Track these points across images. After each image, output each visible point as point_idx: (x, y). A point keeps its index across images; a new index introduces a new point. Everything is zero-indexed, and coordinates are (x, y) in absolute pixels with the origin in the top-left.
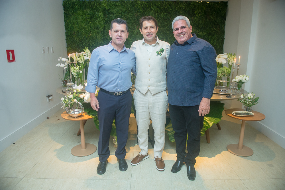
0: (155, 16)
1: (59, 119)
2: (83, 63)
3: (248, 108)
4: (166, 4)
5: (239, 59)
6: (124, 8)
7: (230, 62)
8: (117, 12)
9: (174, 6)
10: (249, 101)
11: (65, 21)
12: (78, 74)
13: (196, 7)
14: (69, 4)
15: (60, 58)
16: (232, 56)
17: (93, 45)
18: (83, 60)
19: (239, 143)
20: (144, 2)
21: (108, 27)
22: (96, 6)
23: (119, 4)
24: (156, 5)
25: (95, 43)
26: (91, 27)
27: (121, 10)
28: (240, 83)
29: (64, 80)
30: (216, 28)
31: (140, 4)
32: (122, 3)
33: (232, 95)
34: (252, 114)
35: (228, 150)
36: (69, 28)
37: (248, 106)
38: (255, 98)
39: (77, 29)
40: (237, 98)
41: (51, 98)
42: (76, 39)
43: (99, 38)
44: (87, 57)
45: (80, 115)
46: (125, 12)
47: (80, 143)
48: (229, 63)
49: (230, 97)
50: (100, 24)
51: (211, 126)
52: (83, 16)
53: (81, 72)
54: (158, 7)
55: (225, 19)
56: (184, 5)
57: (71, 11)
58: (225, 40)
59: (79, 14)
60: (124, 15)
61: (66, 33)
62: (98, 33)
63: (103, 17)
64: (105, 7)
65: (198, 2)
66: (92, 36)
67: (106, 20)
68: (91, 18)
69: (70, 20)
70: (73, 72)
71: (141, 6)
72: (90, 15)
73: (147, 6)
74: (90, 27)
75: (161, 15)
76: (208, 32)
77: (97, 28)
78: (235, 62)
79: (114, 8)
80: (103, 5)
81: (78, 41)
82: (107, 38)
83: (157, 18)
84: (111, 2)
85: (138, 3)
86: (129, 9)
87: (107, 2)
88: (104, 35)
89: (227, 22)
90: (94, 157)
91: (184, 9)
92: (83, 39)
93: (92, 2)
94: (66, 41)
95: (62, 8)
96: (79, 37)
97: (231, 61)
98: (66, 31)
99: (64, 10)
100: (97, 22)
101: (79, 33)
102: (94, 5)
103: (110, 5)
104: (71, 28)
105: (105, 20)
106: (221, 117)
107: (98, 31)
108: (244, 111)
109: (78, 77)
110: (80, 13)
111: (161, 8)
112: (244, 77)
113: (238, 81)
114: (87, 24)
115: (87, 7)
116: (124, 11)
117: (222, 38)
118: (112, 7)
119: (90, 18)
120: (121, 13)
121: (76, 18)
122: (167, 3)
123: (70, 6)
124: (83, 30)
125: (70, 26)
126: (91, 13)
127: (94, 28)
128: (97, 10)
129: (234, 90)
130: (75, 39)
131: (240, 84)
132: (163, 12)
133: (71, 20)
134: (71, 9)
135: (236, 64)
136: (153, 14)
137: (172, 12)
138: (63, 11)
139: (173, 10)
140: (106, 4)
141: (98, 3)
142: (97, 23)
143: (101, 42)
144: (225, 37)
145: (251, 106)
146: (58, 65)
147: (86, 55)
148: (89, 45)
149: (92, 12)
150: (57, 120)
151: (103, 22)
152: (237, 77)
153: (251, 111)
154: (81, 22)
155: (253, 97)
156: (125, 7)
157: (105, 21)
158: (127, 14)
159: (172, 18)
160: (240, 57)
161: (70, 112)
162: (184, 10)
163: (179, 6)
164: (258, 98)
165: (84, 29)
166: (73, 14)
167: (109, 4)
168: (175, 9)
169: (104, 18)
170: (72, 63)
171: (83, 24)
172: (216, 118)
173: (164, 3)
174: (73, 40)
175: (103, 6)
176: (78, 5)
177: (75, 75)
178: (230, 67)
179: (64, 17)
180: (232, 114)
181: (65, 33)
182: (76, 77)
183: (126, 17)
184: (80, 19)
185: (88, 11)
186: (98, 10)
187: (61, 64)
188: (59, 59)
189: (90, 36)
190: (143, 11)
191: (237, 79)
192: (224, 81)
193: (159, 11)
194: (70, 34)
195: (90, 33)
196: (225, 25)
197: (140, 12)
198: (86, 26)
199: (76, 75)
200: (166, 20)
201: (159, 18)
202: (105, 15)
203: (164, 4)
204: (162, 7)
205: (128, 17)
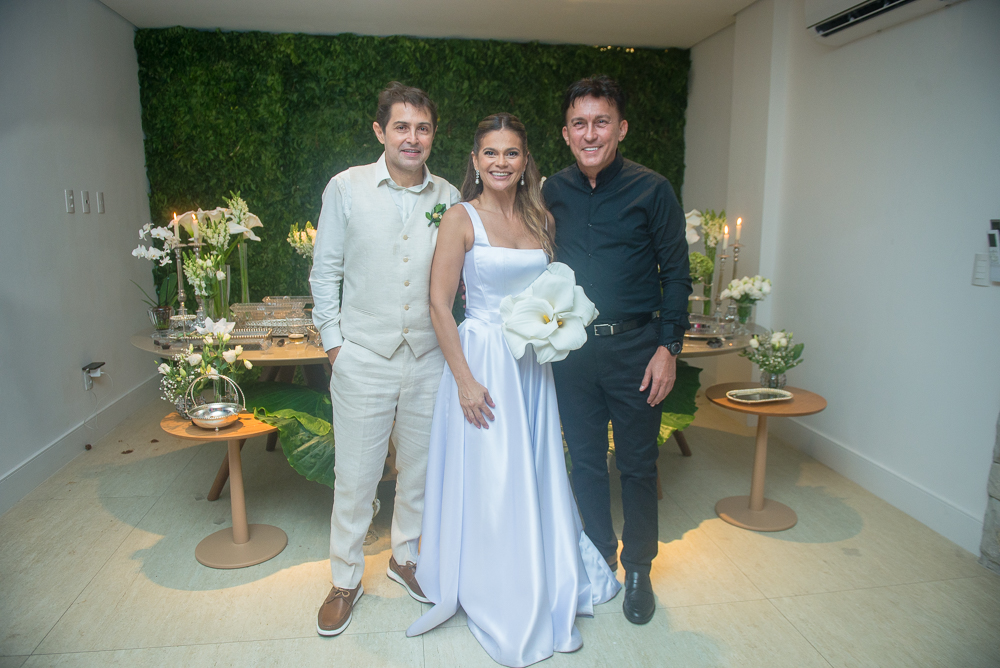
0: (462, 90)
1: (130, 449)
2: (223, 245)
3: (773, 377)
4: (495, 53)
5: (739, 227)
6: (354, 61)
7: (711, 238)
8: (330, 73)
9: (523, 59)
10: (776, 357)
11: (145, 100)
12: (211, 284)
13: (593, 65)
14: (159, 43)
15: (145, 227)
16: (716, 220)
17: (246, 187)
18: (223, 234)
19: (751, 494)
20: (422, 44)
21: (298, 124)
22: (257, 51)
23: (338, 48)
24: (464, 52)
25: (252, 180)
26: (240, 122)
27: (346, 68)
28: (745, 303)
29: (159, 307)
30: (656, 132)
31: (410, 48)
32: (349, 44)
33: (723, 339)
34: (788, 395)
35: (722, 515)
36: (158, 126)
37: (773, 372)
38: (791, 346)
39: (188, 130)
40: (738, 350)
41: (98, 373)
42: (185, 166)
43: (269, 163)
44: (238, 223)
45: (230, 421)
46: (357, 75)
47: (224, 526)
48: (706, 242)
49: (719, 346)
50: (271, 113)
51: (668, 440)
52: (209, 84)
53: (221, 275)
54: (469, 61)
55: (684, 104)
56: (554, 58)
57: (167, 67)
58: (687, 172)
59: (196, 79)
60: (354, 85)
61: (146, 142)
62: (263, 143)
63: (280, 89)
64: (288, 56)
65: (600, 48)
66: (243, 154)
67: (291, 102)
68: (238, 91)
69: (163, 99)
70: (194, 277)
71: (414, 55)
72: (234, 84)
73: (434, 57)
74: (233, 124)
75: (481, 87)
76: (632, 145)
77: (262, 127)
78: (726, 236)
79: (321, 60)
80: (282, 49)
81: (193, 172)
82: (295, 162)
83: (467, 98)
84: (311, 40)
85: (402, 46)
86: (373, 64)
87: (294, 39)
88: (286, 151)
89: (691, 113)
90: (281, 568)
91: (554, 68)
92: (210, 163)
93: (241, 39)
94: (145, 170)
95: (133, 55)
96: (195, 156)
97: (712, 234)
98: (147, 136)
99: (139, 61)
100: (258, 106)
101: (194, 142)
102: (250, 47)
103: (305, 49)
104: (163, 127)
105: (287, 99)
106: (694, 411)
107: (263, 137)
108: (763, 386)
109: (211, 293)
110: (198, 73)
111: (479, 64)
112: (758, 284)
113: (739, 297)
114: (223, 114)
115: (225, 56)
116: (355, 70)
117: (676, 165)
118: (314, 56)
119: (236, 93)
120: (345, 79)
121: (184, 91)
122: (498, 49)
123: (161, 50)
124: (211, 132)
125: (163, 118)
126: (238, 75)
127: (251, 128)
128: (258, 65)
129: (727, 326)
130: (181, 164)
131: (744, 305)
132: (487, 78)
133: (167, 98)
134: (166, 60)
135: (730, 245)
136: (454, 84)
137: (517, 78)
138: (135, 68)
139: (518, 71)
140: (292, 47)
141: (261, 41)
142: (261, 109)
143: (275, 174)
144: (687, 162)
145: (781, 371)
146: (140, 252)
147: (236, 220)
148: (230, 184)
149: (243, 71)
150: (124, 453)
151: (282, 106)
152: (735, 282)
153: (782, 388)
154: (202, 105)
155: (788, 342)
156: (358, 57)
157: (287, 103)
158: (364, 82)
159: (515, 96)
160: (739, 221)
161: (194, 411)
162: (556, 73)
163: (540, 60)
164: (802, 346)
165: (215, 131)
166: (171, 79)
167: (303, 45)
168: (526, 68)
169: (284, 92)
170: (184, 245)
171: (208, 112)
172: (679, 415)
173: (488, 49)
174: (173, 167)
175: (280, 52)
176: (190, 48)
177: (200, 286)
178: (711, 252)
179: (138, 87)
180: (729, 400)
181: (143, 144)
182: (204, 293)
183: (361, 91)
184: (199, 93)
185: (227, 67)
186: (264, 66)
187: (151, 248)
188: (141, 232)
189: (235, 155)
190: (420, 71)
191: (737, 288)
192: (697, 298)
193: (473, 73)
194: (160, 147)
195: (235, 144)
196: (684, 123)
197: (410, 76)
198: (220, 121)
199: (204, 285)
200: (498, 103)
201: (475, 97)
202: (287, 82)
203: (489, 53)
204: (483, 63)
205: (368, 91)
